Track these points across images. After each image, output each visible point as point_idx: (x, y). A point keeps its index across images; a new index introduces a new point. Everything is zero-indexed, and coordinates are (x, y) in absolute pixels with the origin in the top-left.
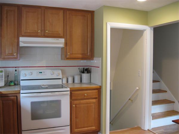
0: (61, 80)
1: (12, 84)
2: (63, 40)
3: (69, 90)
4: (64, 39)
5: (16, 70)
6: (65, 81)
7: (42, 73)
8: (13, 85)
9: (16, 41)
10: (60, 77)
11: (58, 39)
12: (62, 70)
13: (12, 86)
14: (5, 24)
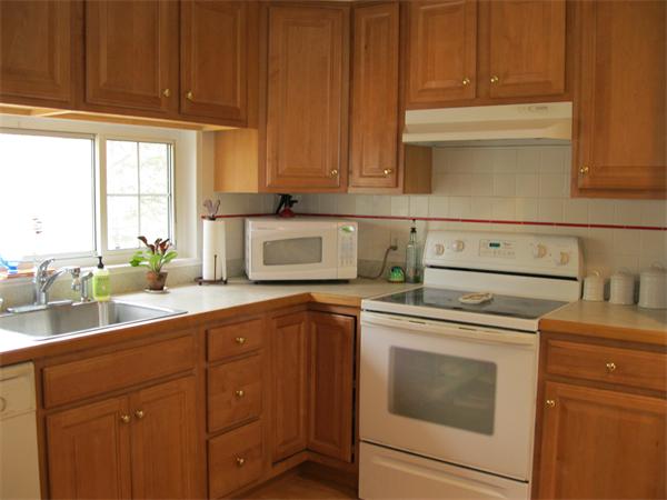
0: (576, 285)
1: (397, 276)
2: (564, 110)
3: (535, 329)
4: (571, 103)
5: (414, 230)
6: (593, 291)
7: (498, 245)
8: (398, 279)
9: (393, 125)
10: (572, 269)
11: (546, 108)
12: (582, 243)
13: (393, 282)
14: (363, 71)
